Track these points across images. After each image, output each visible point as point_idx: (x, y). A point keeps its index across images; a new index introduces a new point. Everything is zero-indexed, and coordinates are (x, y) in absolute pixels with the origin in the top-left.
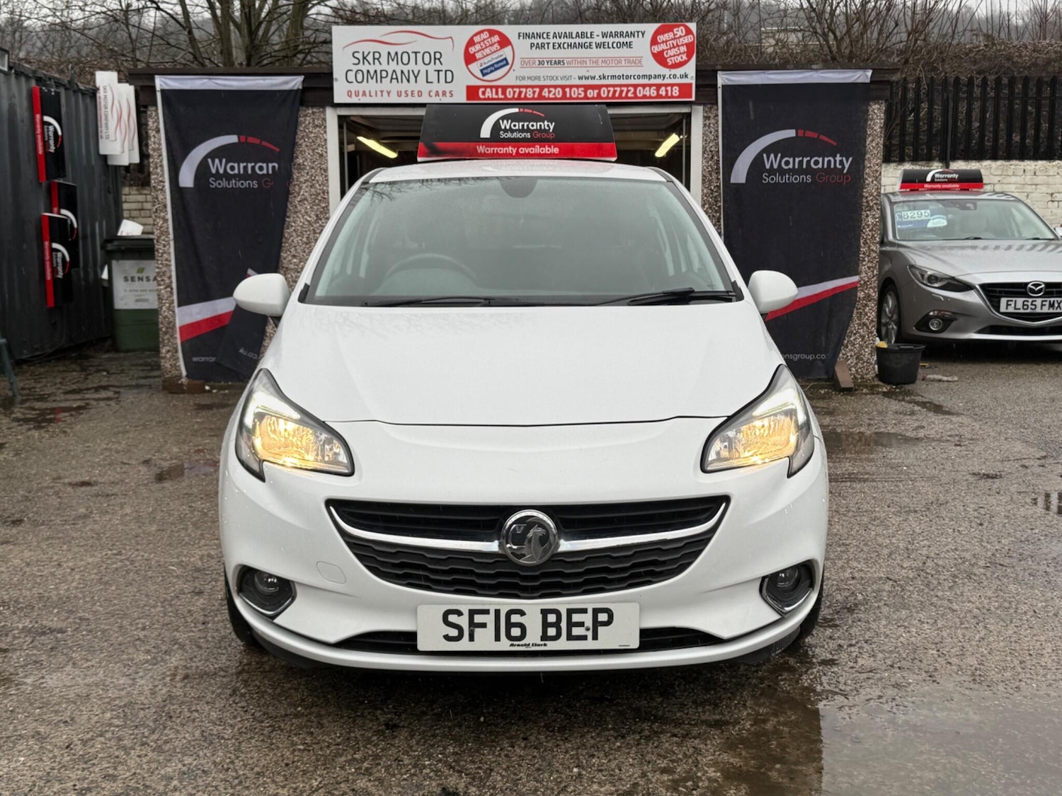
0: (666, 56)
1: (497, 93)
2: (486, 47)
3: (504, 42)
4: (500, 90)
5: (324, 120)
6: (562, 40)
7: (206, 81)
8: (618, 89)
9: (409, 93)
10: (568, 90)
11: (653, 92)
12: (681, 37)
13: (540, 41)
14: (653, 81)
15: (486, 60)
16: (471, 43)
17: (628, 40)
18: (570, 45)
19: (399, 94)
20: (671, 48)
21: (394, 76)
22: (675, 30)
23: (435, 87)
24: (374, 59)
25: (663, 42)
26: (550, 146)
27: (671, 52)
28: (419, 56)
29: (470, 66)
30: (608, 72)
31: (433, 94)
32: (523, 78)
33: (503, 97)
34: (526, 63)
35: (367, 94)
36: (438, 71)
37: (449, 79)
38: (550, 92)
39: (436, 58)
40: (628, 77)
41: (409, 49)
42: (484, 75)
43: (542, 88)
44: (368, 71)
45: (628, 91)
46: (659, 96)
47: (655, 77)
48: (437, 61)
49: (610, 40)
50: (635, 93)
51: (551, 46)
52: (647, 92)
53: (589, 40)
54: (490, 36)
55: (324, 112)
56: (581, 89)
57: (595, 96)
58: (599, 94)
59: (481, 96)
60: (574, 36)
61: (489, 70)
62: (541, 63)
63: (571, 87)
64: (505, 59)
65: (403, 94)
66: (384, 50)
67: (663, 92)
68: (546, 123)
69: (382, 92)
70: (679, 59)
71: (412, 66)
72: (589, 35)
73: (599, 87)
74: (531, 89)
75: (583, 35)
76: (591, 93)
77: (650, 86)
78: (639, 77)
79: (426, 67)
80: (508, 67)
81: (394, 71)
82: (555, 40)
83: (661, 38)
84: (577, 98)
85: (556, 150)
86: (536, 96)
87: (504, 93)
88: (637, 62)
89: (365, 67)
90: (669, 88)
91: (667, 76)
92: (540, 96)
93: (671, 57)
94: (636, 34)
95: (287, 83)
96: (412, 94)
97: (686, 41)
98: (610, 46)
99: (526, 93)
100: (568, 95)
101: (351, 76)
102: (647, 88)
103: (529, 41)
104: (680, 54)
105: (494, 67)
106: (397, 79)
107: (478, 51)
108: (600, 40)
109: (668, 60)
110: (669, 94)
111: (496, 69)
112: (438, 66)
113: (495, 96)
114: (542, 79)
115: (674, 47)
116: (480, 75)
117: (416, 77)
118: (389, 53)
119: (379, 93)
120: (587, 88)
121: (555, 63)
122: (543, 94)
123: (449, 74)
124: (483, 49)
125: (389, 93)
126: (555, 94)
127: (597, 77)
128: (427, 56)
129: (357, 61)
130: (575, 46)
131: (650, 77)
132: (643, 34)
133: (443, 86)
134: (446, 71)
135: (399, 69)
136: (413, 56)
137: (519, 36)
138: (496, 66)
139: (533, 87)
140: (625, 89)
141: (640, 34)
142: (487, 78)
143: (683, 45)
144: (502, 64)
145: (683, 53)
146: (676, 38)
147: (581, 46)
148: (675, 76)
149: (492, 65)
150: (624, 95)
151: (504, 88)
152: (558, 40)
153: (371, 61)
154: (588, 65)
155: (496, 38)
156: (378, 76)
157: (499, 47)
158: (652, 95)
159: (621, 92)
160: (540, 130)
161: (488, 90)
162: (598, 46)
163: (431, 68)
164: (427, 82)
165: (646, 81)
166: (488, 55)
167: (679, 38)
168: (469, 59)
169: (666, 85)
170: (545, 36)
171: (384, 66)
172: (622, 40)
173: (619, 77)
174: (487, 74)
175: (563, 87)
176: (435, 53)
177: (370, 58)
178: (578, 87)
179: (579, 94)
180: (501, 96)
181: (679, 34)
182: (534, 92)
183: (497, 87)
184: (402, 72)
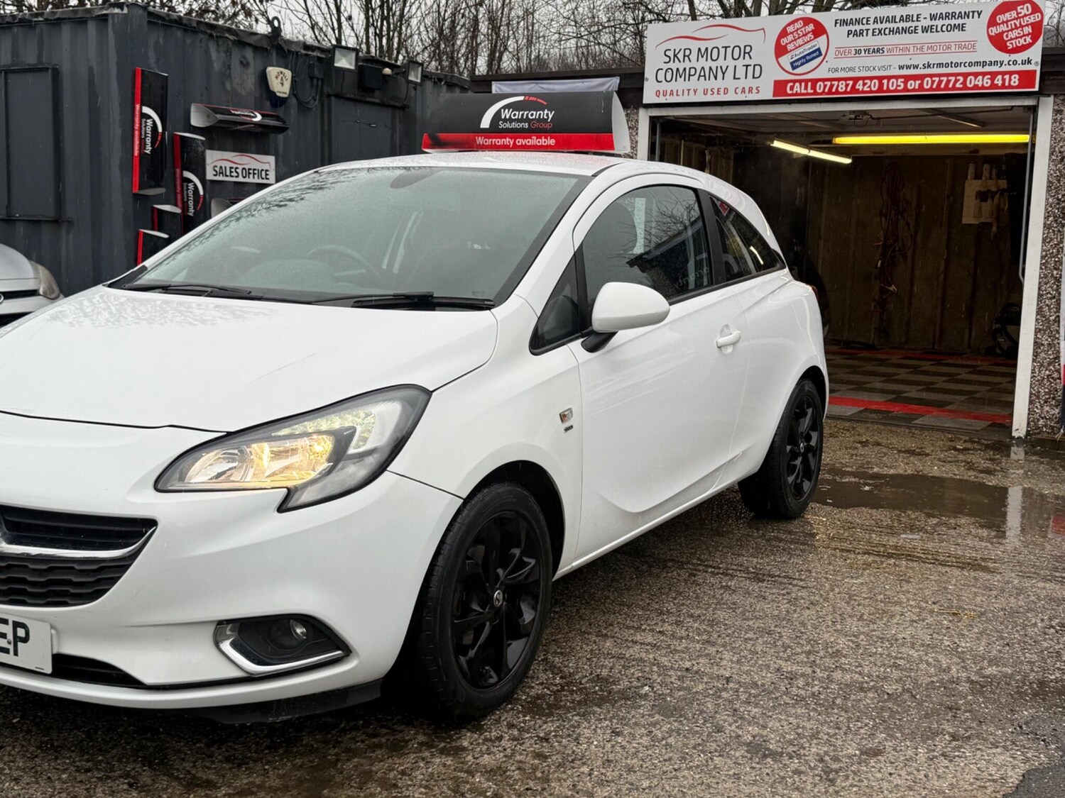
0: (1005, 39)
1: (806, 88)
2: (799, 38)
3: (819, 30)
4: (810, 84)
5: (637, 121)
6: (883, 26)
7: (533, 85)
8: (945, 79)
9: (715, 91)
10: (885, 81)
11: (987, 81)
12: (1025, 15)
13: (858, 27)
14: (987, 69)
15: (797, 52)
16: (784, 33)
17: (960, 21)
18: (891, 31)
19: (705, 93)
20: (1012, 30)
21: (702, 74)
22: (1019, 8)
23: (742, 83)
24: (685, 56)
25: (1003, 23)
26: (546, 138)
27: (1012, 35)
28: (729, 50)
29: (780, 59)
30: (935, 59)
31: (739, 91)
32: (836, 70)
33: (812, 91)
34: (842, 53)
35: (675, 93)
36: (747, 66)
37: (757, 74)
38: (864, 84)
39: (746, 51)
40: (957, 65)
41: (720, 44)
42: (794, 68)
43: (856, 80)
44: (678, 70)
45: (957, 81)
46: (994, 86)
47: (991, 64)
48: (747, 55)
49: (939, 23)
50: (964, 83)
51: (870, 32)
52: (979, 81)
53: (914, 24)
54: (804, 26)
55: (637, 113)
56: (900, 80)
57: (917, 87)
58: (921, 85)
59: (789, 92)
60: (897, 20)
61: (799, 63)
62: (858, 52)
63: (889, 78)
64: (819, 50)
65: (710, 92)
66: (694, 45)
67: (998, 81)
68: (546, 112)
69: (689, 90)
70: (1022, 42)
71: (721, 62)
72: (915, 19)
73: (921, 77)
74: (844, 82)
75: (908, 18)
76: (912, 85)
77: (984, 74)
78: (971, 64)
79: (736, 63)
80: (821, 58)
81: (703, 68)
82: (876, 26)
83: (1001, 18)
84: (896, 91)
85: (552, 142)
86: (849, 89)
87: (814, 87)
88: (970, 46)
89: (674, 66)
90: (1007, 77)
91: (1006, 62)
92: (854, 90)
93: (1012, 39)
94: (971, 14)
95: (602, 84)
96: (718, 91)
97: (1032, 20)
98: (939, 29)
99: (838, 86)
100: (885, 88)
101: (661, 76)
102: (980, 78)
103: (846, 28)
104: (1024, 35)
105: (806, 59)
106: (705, 76)
107: (790, 43)
108: (927, 23)
109: (1008, 44)
110: (1007, 84)
111: (808, 61)
112: (747, 61)
113: (803, 91)
114: (857, 70)
115: (1016, 28)
116: (789, 68)
117: (724, 74)
118: (699, 49)
119: (686, 92)
120: (907, 78)
121: (874, 51)
122: (857, 87)
123: (758, 68)
124: (795, 40)
125: (695, 91)
126: (870, 87)
127: (921, 66)
128: (737, 50)
129: (668, 59)
130: (898, 31)
131: (984, 64)
132: (979, 15)
133: (750, 82)
134: (755, 66)
135: (707, 65)
136: (722, 51)
137: (836, 23)
138: (808, 58)
139: (846, 79)
140: (953, 79)
141: (976, 14)
142: (796, 71)
143: (1027, 25)
144: (815, 55)
145: (1028, 35)
146: (1020, 18)
147: (904, 30)
148: (1015, 62)
149: (804, 57)
150: (951, 86)
151: (815, 82)
152: (879, 26)
153: (682, 60)
154: (911, 52)
155: (811, 27)
156: (686, 74)
157: (813, 37)
158: (985, 85)
159: (948, 82)
160: (539, 120)
161: (797, 84)
162: (925, 30)
163: (740, 63)
164: (735, 78)
165: (979, 69)
166: (800, 46)
167: (1023, 17)
168: (780, 50)
169: (1003, 73)
170: (865, 21)
171: (694, 64)
172: (953, 22)
173: (947, 65)
174: (798, 67)
175: (880, 79)
176: (745, 47)
177: (680, 56)
178: (897, 77)
179: (898, 86)
180: (810, 91)
181: (1024, 12)
182: (847, 86)
183: (806, 81)
184: (711, 68)
